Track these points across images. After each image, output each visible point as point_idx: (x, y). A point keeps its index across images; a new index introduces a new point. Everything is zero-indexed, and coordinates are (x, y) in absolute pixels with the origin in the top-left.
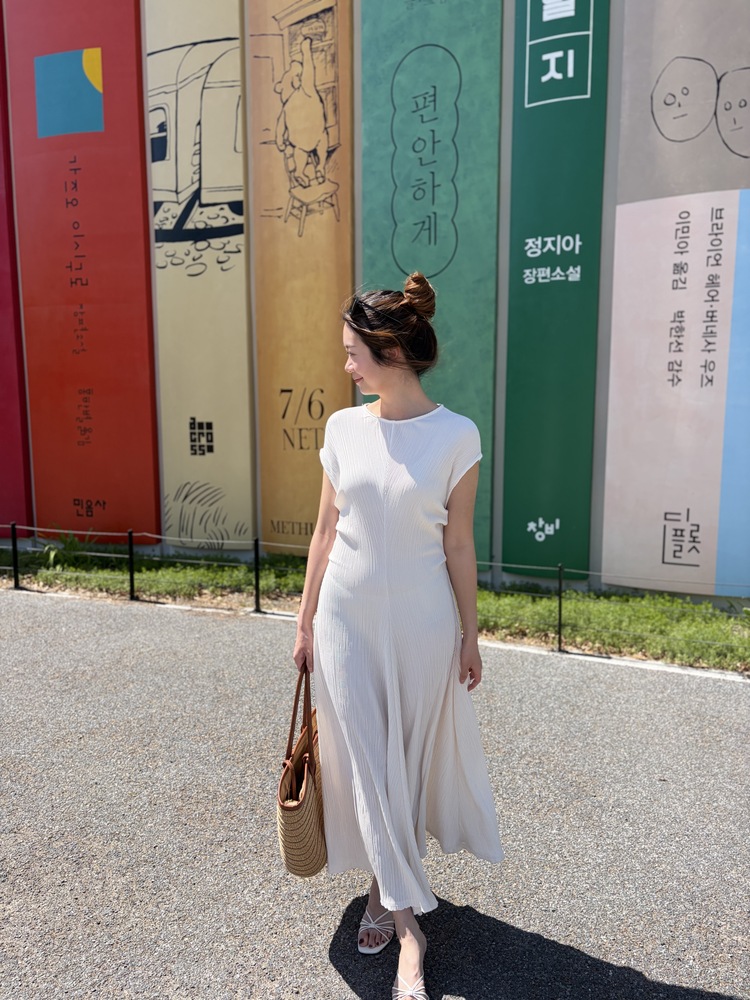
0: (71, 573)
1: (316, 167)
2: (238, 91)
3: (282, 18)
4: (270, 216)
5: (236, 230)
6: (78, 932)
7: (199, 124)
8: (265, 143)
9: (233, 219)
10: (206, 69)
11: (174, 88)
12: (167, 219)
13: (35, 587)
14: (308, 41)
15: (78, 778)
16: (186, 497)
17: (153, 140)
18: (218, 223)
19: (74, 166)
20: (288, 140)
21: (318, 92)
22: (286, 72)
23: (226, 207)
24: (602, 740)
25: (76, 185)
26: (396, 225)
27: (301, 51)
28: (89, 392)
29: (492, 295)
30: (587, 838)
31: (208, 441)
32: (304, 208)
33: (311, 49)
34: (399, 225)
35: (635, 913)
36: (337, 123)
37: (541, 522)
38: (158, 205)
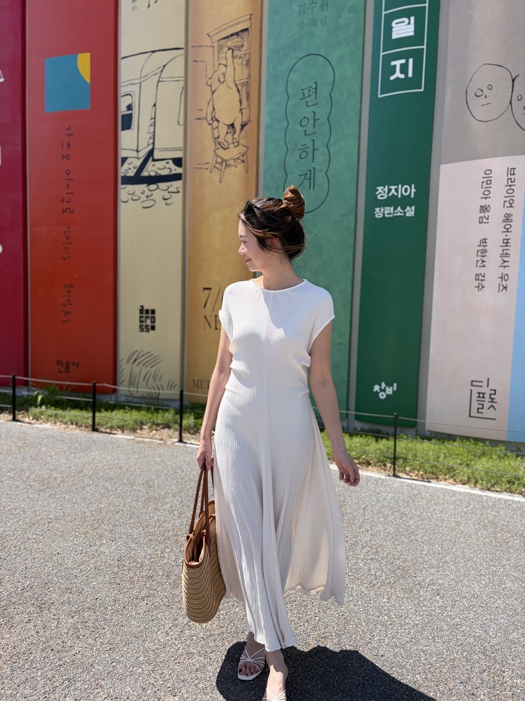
0: (52, 411)
1: (233, 136)
2: (182, 84)
3: (213, 36)
4: (200, 168)
5: (177, 177)
6: (38, 655)
7: (155, 105)
8: (199, 119)
9: (175, 170)
10: (161, 69)
11: (139, 81)
12: (130, 169)
13: (27, 420)
14: (231, 51)
15: (45, 549)
16: (135, 361)
17: (123, 116)
18: (165, 172)
19: (68, 132)
20: (214, 117)
21: (236, 85)
22: (215, 72)
23: (171, 161)
24: (422, 538)
25: (69, 146)
26: (287, 176)
27: (226, 58)
28: (71, 286)
29: (353, 225)
30: (409, 606)
31: (152, 322)
32: (224, 163)
33: (233, 56)
34: (289, 176)
35: (441, 660)
36: (249, 106)
37: (383, 385)
38: (124, 160)
